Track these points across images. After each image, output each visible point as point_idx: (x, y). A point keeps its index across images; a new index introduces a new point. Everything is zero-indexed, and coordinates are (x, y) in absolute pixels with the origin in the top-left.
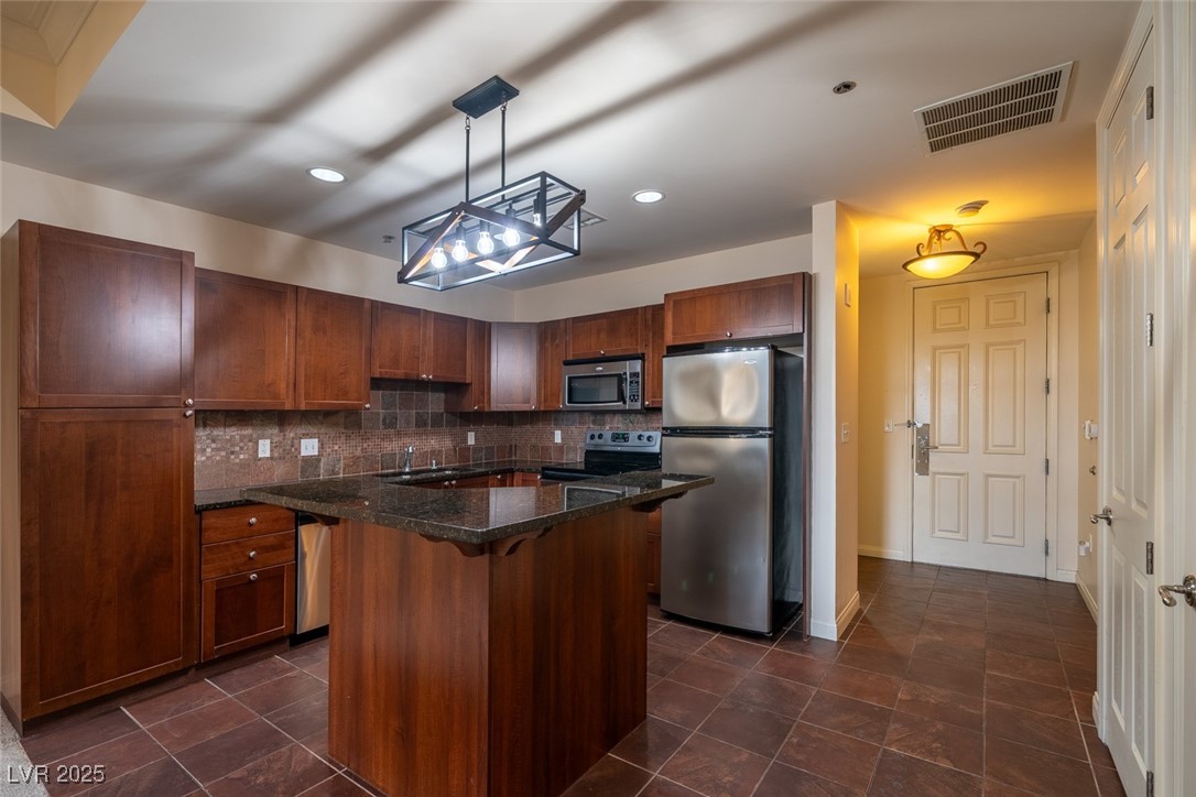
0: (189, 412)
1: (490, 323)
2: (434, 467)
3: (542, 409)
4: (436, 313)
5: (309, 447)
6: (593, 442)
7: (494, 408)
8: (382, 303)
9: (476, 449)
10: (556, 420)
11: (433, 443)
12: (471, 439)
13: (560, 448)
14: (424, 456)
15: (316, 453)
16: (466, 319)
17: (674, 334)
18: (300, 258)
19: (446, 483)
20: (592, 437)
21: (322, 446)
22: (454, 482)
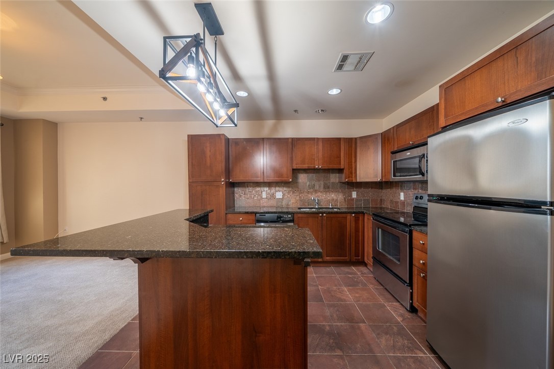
0: (223, 183)
1: (356, 138)
2: (331, 207)
3: (384, 180)
4: (323, 139)
5: (279, 195)
6: (417, 201)
7: (358, 180)
8: (296, 138)
9: (357, 200)
10: (401, 187)
11: (333, 196)
12: (354, 195)
13: (403, 203)
14: (329, 202)
15: (281, 197)
16: (340, 138)
17: (446, 116)
18: (275, 128)
19: (321, 215)
20: (417, 198)
21: (284, 195)
22: (325, 215)
